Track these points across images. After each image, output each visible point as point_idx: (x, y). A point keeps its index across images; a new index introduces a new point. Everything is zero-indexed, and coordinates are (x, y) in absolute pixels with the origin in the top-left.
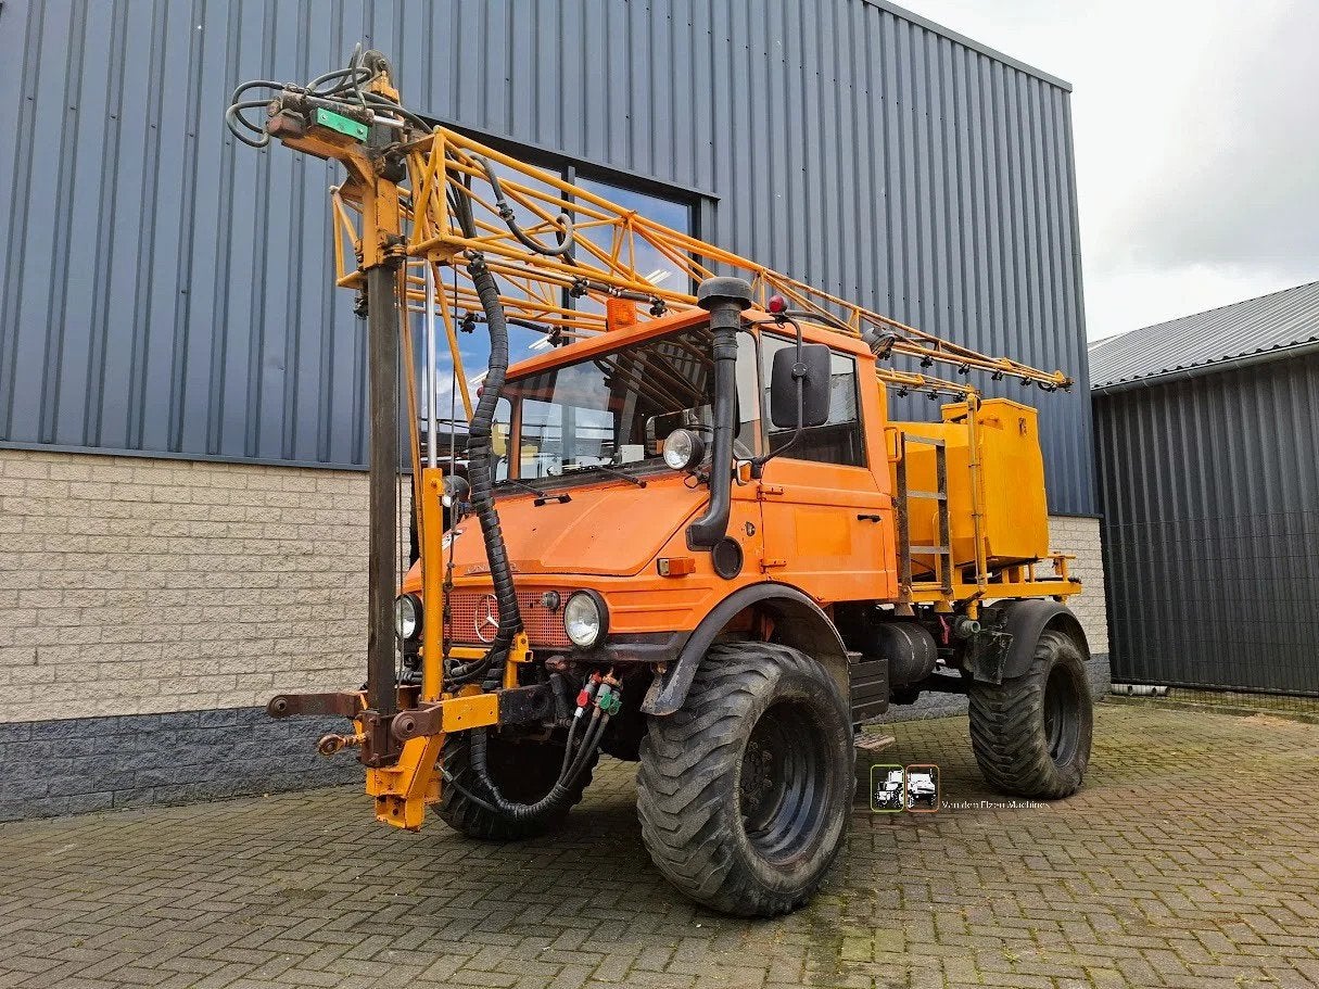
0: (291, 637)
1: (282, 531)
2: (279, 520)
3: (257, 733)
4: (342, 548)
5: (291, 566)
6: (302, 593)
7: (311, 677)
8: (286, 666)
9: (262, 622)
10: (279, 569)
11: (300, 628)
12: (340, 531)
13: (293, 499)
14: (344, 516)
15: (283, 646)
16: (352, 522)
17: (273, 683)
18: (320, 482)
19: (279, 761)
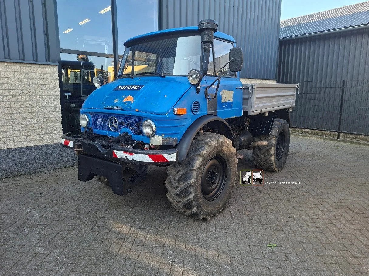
0: (18, 125)
1: (9, 87)
2: (7, 83)
3: (10, 158)
4: (34, 93)
5: (14, 99)
6: (20, 109)
7: (28, 138)
8: (18, 135)
9: (7, 120)
10: (10, 100)
11: (21, 121)
12: (32, 87)
13: (12, 74)
14: (33, 81)
15: (16, 128)
16: (36, 83)
17: (14, 140)
18: (22, 68)
19: (20, 165)
